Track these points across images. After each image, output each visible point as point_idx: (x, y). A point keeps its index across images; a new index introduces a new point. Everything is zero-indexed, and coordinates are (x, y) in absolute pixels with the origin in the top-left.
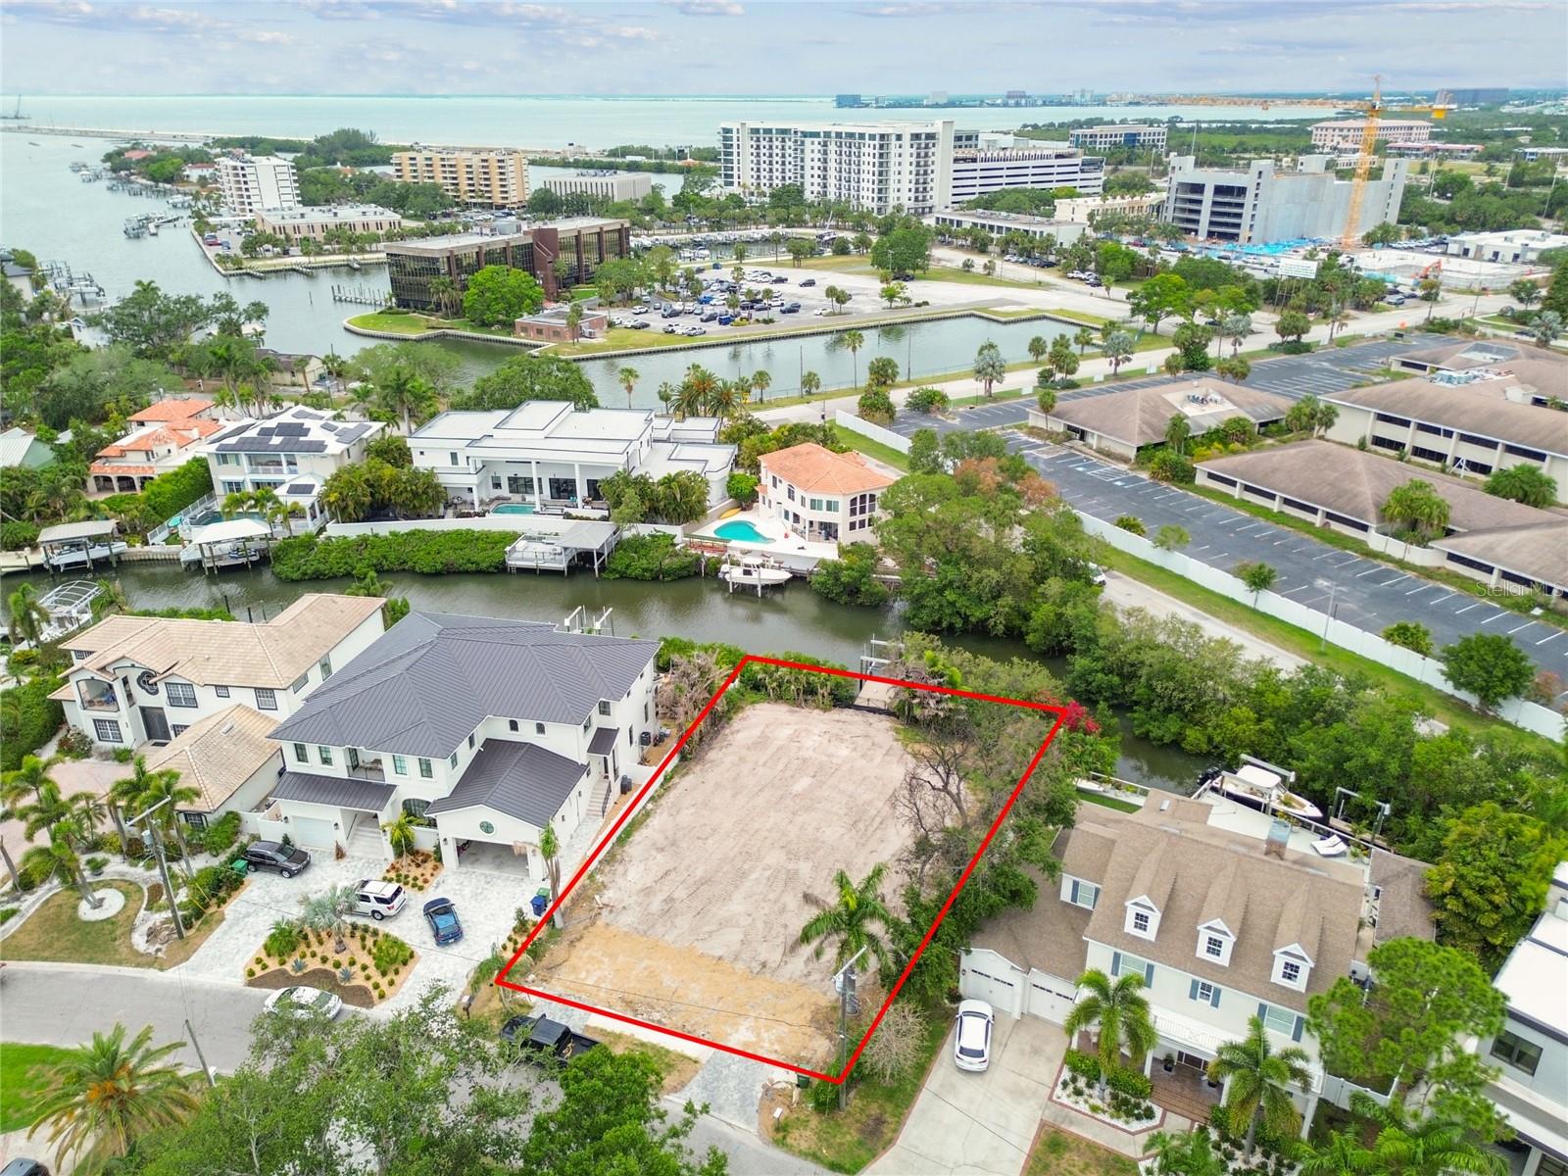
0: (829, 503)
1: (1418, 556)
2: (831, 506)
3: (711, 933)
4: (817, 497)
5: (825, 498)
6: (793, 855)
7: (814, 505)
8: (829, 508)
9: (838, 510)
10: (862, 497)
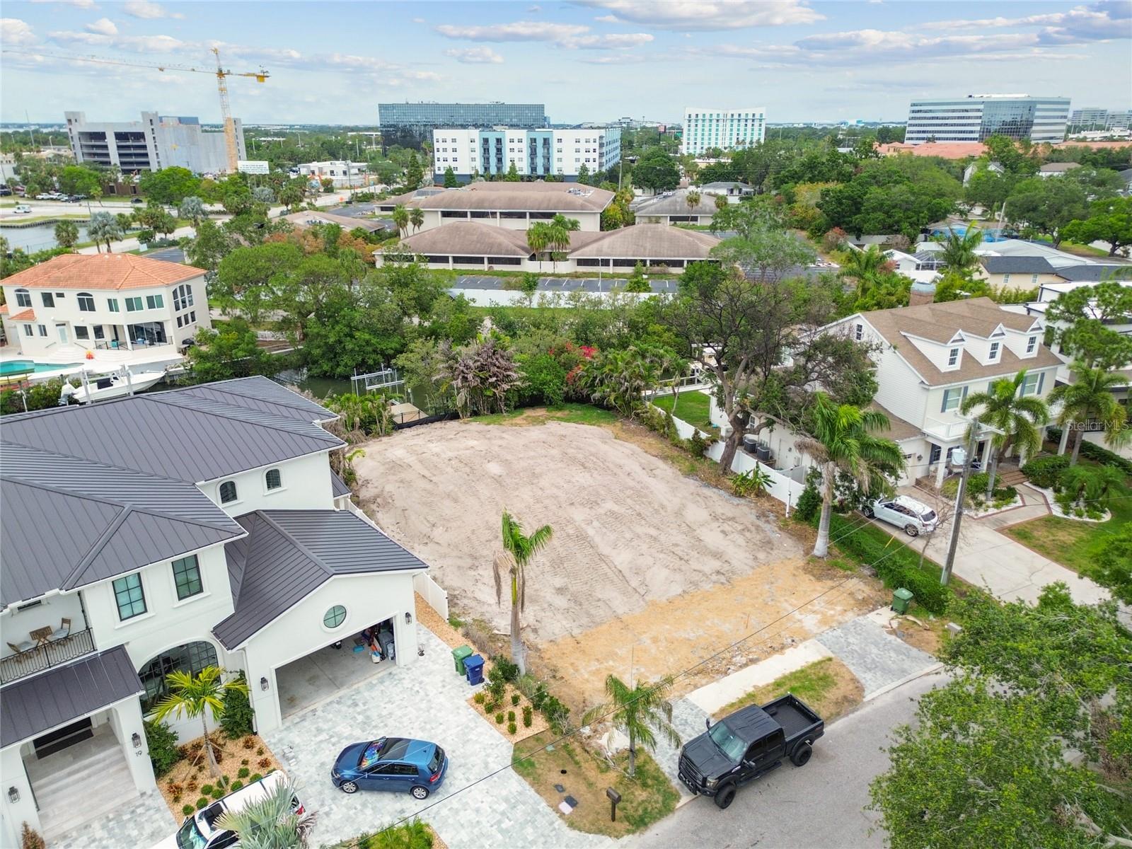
0: (150, 299)
1: (564, 267)
2: (152, 302)
4: (132, 295)
5: (143, 294)
7: (131, 305)
8: (151, 305)
9: (161, 305)
10: (181, 288)
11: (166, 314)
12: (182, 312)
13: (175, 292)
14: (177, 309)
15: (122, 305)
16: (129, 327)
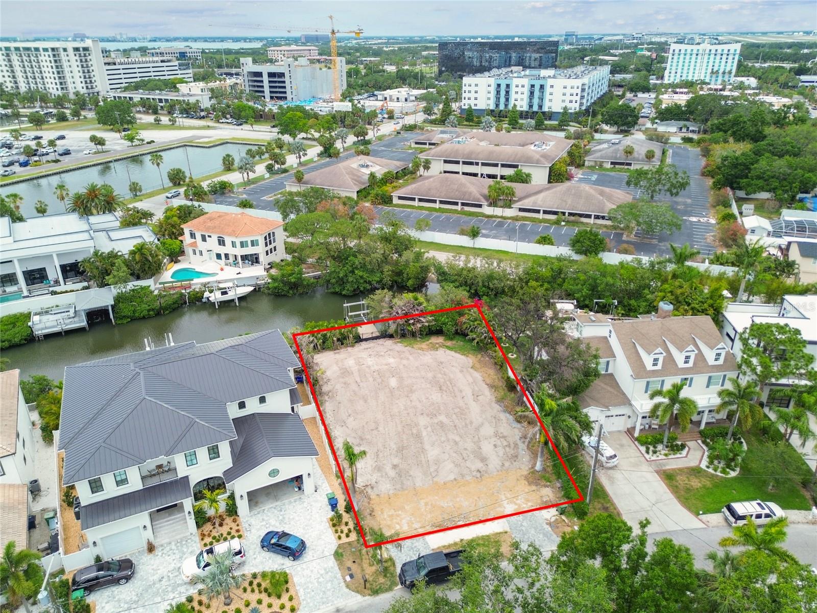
0: (252, 242)
1: (509, 213)
2: (254, 243)
3: (437, 471)
4: (244, 240)
5: (249, 239)
6: (432, 415)
7: (243, 245)
8: (253, 245)
9: (258, 245)
10: (269, 234)
11: (260, 250)
12: (269, 247)
13: (265, 238)
14: (266, 245)
15: (238, 245)
16: (241, 256)
